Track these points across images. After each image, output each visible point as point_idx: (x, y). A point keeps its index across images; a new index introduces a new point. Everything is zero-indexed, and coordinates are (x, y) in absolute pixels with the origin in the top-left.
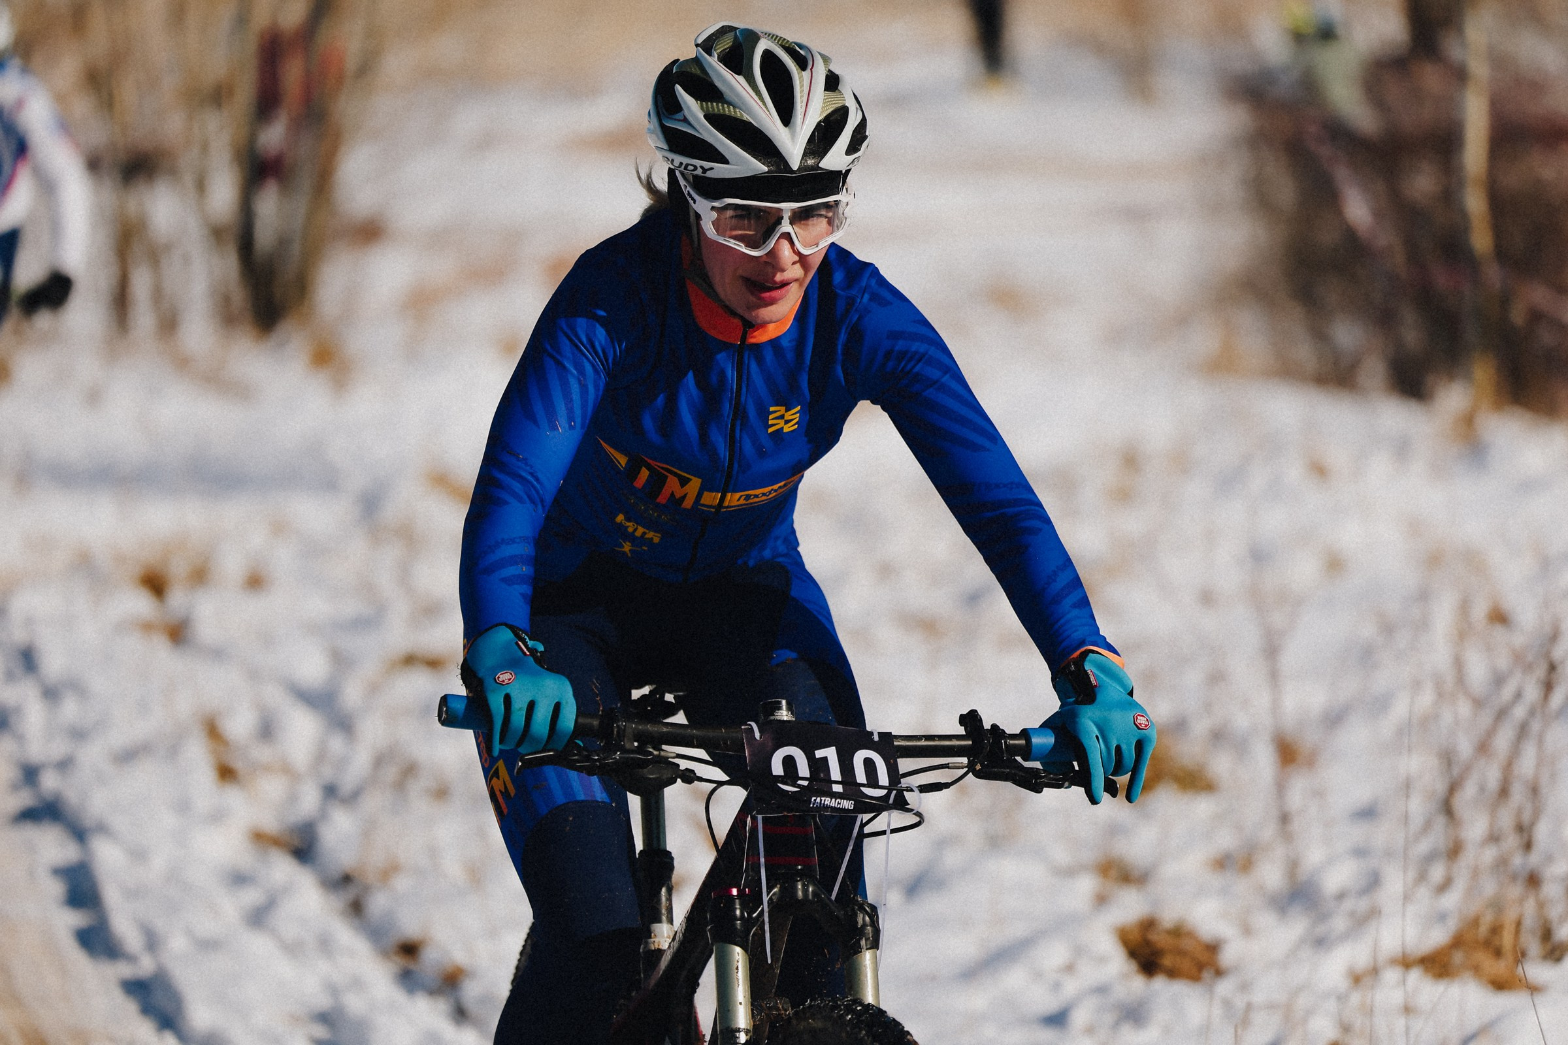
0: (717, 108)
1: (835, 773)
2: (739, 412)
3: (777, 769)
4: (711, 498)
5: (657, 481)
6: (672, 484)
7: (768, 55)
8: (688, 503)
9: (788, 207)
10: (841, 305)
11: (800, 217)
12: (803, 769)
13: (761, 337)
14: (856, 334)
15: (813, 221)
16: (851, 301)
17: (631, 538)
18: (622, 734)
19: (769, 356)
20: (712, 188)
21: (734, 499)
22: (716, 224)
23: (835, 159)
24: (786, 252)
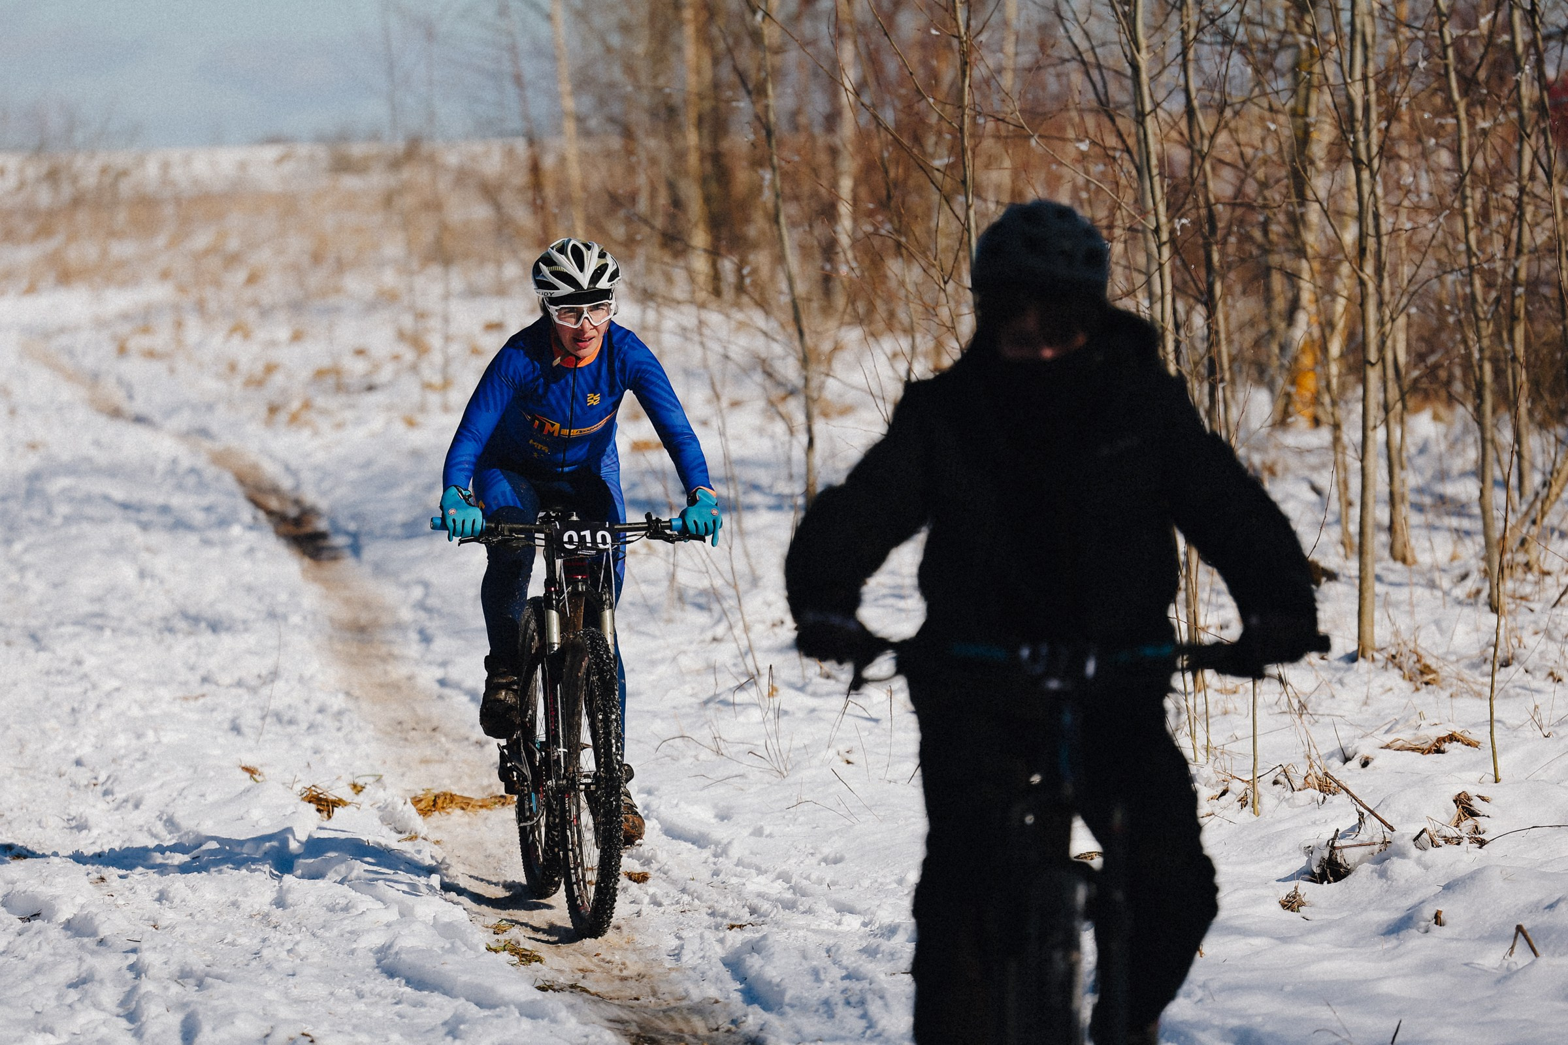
0: (554, 268)
1: (588, 539)
2: (574, 396)
3: (566, 539)
4: (566, 432)
5: (542, 425)
6: (548, 426)
7: (574, 246)
8: (556, 434)
9: (585, 306)
10: (616, 351)
11: (592, 309)
12: (576, 539)
13: (582, 364)
14: (623, 362)
15: (600, 311)
16: (620, 349)
17: (536, 450)
18: (503, 529)
19: (586, 371)
20: (555, 301)
21: (575, 432)
22: (559, 317)
23: (603, 284)
24: (587, 326)
